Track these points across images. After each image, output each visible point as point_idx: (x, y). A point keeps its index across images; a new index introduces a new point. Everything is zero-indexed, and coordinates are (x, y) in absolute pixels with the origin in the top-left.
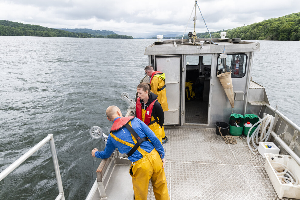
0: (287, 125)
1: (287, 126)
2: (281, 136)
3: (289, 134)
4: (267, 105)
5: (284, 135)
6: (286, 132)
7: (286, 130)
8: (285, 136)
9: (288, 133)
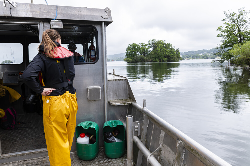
0: (162, 130)
1: (163, 134)
2: (156, 153)
3: (168, 148)
4: (134, 103)
5: (160, 151)
6: (163, 145)
7: (162, 141)
8: (163, 152)
9: (166, 146)
